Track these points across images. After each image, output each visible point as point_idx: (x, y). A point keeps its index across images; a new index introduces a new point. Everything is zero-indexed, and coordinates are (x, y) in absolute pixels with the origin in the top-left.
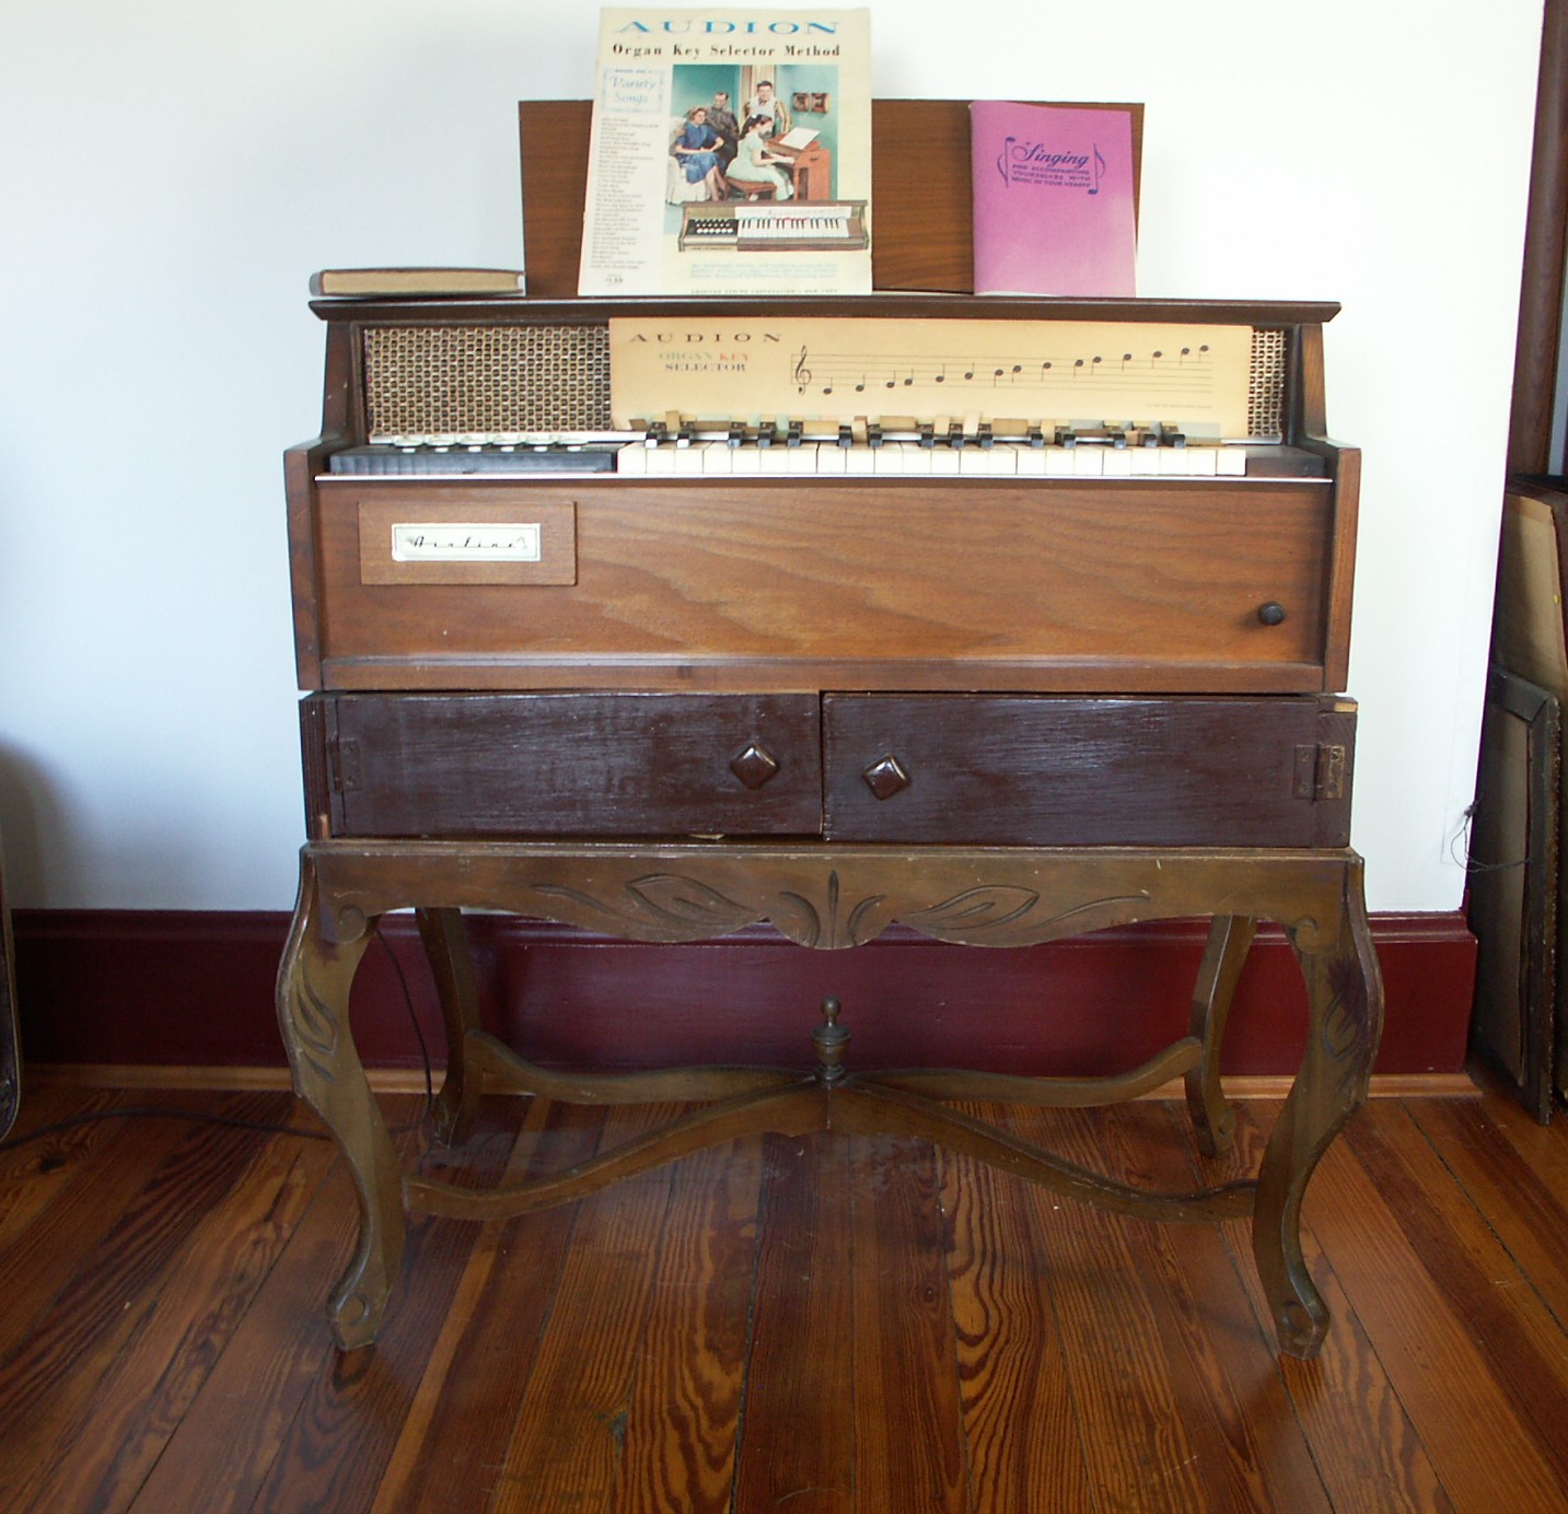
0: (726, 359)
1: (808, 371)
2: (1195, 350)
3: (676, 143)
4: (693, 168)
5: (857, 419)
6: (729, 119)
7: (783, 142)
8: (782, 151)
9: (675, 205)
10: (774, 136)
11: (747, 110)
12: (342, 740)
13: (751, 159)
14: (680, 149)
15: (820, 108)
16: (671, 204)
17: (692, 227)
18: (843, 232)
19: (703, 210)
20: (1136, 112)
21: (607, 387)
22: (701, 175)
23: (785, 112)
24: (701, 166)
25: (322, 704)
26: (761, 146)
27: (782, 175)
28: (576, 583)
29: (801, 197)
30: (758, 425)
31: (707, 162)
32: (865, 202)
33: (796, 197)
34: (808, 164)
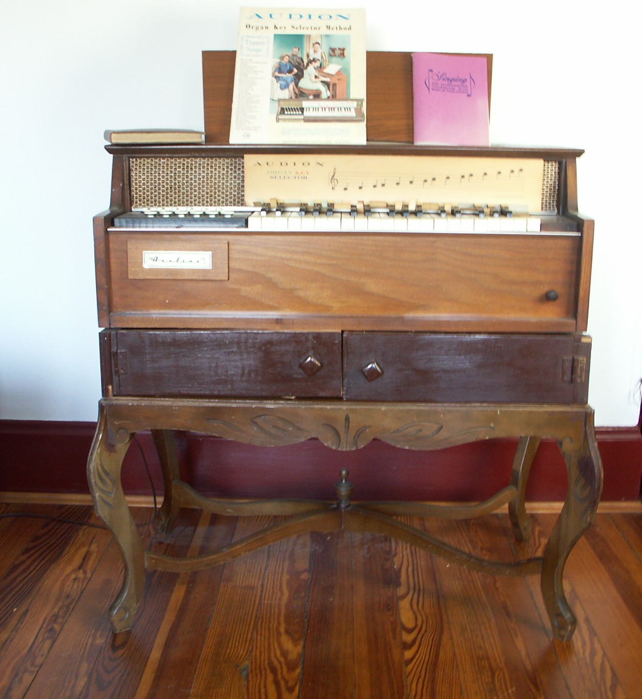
0: (298, 174)
1: (337, 180)
2: (517, 171)
3: (275, 71)
4: (283, 83)
5: (359, 202)
6: (300, 60)
7: (325, 71)
8: (324, 75)
9: (275, 101)
10: (321, 67)
11: (308, 56)
12: (119, 351)
13: (310, 79)
14: (277, 74)
15: (342, 55)
16: (273, 100)
17: (282, 111)
18: (353, 114)
19: (287, 103)
20: (489, 58)
21: (243, 186)
22: (287, 86)
23: (326, 57)
24: (286, 81)
25: (110, 335)
26: (315, 73)
27: (324, 86)
28: (228, 279)
29: (334, 97)
30: (313, 205)
31: (289, 80)
32: (363, 100)
33: (331, 97)
34: (336, 82)
